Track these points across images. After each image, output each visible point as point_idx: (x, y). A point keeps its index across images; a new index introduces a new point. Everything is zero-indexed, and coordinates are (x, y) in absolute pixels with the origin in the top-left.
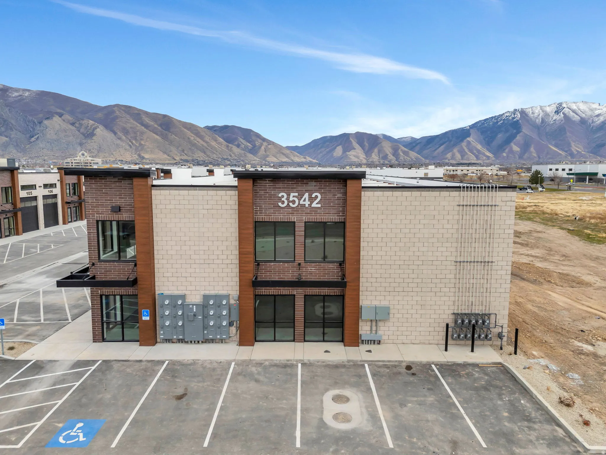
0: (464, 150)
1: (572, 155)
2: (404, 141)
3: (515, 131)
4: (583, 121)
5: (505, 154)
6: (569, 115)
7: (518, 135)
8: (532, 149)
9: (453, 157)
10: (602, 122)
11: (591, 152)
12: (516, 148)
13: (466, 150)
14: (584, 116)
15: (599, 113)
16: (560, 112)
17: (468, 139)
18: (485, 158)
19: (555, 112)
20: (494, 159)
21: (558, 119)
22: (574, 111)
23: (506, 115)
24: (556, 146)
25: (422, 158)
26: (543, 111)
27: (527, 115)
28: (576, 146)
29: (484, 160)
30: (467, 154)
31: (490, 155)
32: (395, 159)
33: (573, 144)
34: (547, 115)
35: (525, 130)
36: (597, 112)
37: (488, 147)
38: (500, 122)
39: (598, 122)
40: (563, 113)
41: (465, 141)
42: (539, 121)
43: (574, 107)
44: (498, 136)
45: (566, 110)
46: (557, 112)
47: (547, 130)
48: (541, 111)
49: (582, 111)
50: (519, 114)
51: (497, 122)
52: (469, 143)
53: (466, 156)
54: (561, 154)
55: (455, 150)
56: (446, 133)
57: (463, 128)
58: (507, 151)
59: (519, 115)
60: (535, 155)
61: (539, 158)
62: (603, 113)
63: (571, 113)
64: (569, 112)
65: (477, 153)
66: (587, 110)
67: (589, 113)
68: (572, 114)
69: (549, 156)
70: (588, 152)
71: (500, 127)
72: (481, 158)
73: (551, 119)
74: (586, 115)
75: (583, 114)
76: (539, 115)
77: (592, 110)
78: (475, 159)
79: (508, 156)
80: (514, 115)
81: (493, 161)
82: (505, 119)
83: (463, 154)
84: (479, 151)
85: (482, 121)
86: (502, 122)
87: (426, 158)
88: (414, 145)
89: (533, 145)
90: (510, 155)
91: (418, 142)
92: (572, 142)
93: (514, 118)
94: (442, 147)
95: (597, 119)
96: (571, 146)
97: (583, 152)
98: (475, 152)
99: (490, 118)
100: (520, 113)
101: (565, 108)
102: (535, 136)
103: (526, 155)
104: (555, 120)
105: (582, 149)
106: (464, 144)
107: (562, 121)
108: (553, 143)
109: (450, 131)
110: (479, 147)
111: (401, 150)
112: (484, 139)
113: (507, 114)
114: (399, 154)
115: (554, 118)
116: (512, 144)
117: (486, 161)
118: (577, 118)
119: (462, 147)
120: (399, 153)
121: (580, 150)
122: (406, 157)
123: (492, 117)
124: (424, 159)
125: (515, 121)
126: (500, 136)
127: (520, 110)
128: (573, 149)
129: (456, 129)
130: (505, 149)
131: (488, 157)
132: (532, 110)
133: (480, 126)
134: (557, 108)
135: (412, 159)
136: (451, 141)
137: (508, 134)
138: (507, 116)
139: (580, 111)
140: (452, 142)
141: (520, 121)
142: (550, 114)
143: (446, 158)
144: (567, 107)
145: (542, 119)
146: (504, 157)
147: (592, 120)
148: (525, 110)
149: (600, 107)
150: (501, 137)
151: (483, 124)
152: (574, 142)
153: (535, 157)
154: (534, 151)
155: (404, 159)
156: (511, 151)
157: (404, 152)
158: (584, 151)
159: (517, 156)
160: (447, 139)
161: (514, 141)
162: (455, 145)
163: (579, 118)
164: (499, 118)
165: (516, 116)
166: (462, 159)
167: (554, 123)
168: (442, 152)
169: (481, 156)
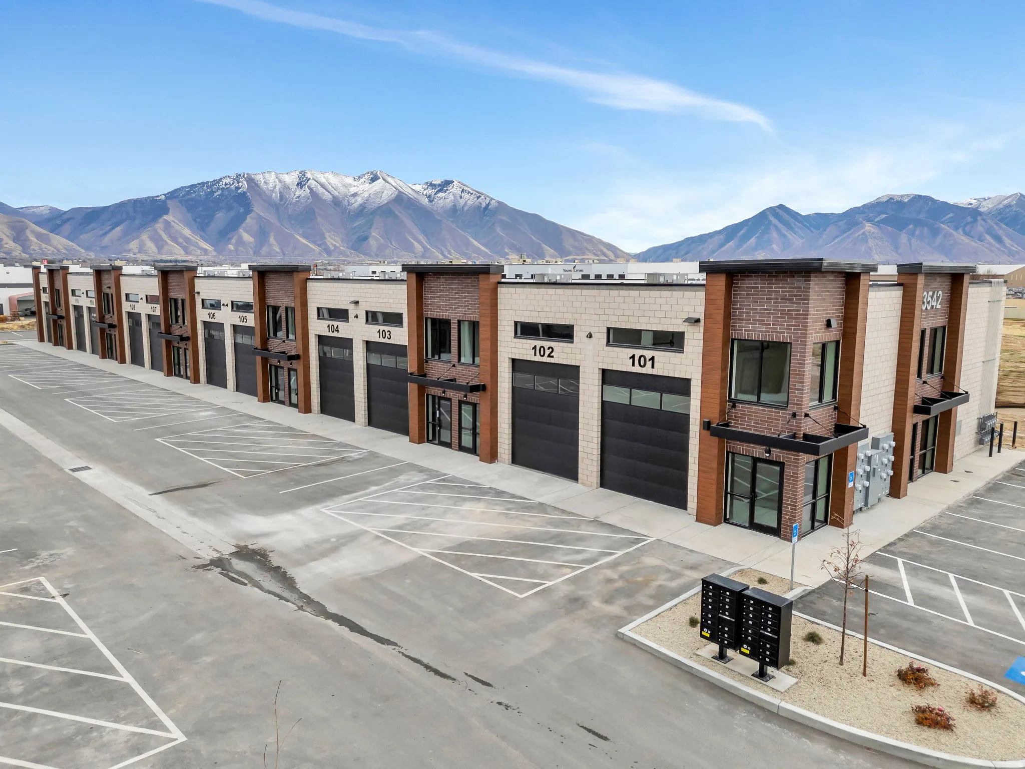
0: (160, 236)
1: (329, 252)
2: (34, 214)
3: (242, 210)
4: (337, 202)
5: (231, 247)
6: (317, 192)
7: (248, 216)
8: (272, 240)
9: (141, 249)
10: (361, 205)
11: (353, 248)
12: (247, 238)
13: (165, 237)
14: (336, 193)
15: (355, 191)
16: (305, 185)
17: (165, 217)
18: (199, 252)
19: (298, 184)
20: (215, 253)
21: (302, 196)
22: (322, 186)
23: (224, 181)
24: (306, 237)
25: (78, 248)
26: (280, 181)
27: (257, 185)
28: (331, 238)
29: (197, 256)
30: (167, 244)
31: (208, 248)
32: (20, 248)
33: (327, 235)
34: (286, 187)
35: (258, 209)
36: (353, 190)
37: (203, 234)
38: (217, 193)
39: (356, 205)
40: (309, 188)
41: (161, 220)
42: (276, 196)
43: (322, 180)
44: (217, 216)
45: (312, 183)
46: (300, 185)
47: (290, 211)
48: (277, 181)
49: (333, 186)
50: (245, 183)
51: (212, 193)
52: (168, 224)
53: (166, 248)
54: (313, 250)
55: (145, 237)
56: (122, 204)
57: (153, 197)
58: (233, 241)
59: (244, 185)
60: (277, 249)
61: (284, 254)
62: (360, 193)
63: (319, 187)
64: (316, 186)
65: (185, 244)
66: (340, 185)
67: (343, 190)
68: (321, 190)
69: (297, 252)
70: (347, 248)
71: (217, 201)
72: (193, 252)
73: (293, 195)
74: (339, 193)
75: (335, 192)
76: (275, 187)
77: (345, 186)
78: (183, 252)
79: (236, 250)
80: (238, 182)
81: (214, 256)
82: (223, 188)
83: (160, 245)
84: (187, 240)
85: (185, 187)
86: (219, 192)
87: (87, 249)
88: (58, 222)
89: (272, 234)
90: (240, 248)
91: (65, 217)
92: (325, 231)
93: (238, 188)
94: (118, 229)
95: (353, 201)
96: (325, 238)
97: (341, 248)
98: (181, 240)
99: (198, 184)
100: (246, 180)
101: (310, 179)
102: (273, 219)
103: (264, 249)
104: (299, 197)
105: (340, 242)
106: (159, 226)
107: (309, 199)
108: (301, 232)
109: (129, 201)
110: (187, 232)
111: (32, 232)
112: (195, 220)
113: (227, 181)
114: (27, 239)
115: (297, 194)
116: (241, 230)
117: (202, 258)
118: (327, 196)
119: (156, 231)
120: (28, 237)
121: (338, 245)
122: (44, 246)
123: (203, 184)
124: (83, 251)
125: (241, 192)
126: (219, 215)
127: (246, 176)
128: (328, 243)
129: (141, 199)
130: (230, 239)
131: (205, 251)
132: (264, 178)
133: (183, 196)
134: (300, 179)
135: (58, 250)
136: (134, 219)
137: (232, 214)
138: (226, 184)
139: (330, 186)
140: (137, 222)
141: (248, 194)
142: (291, 187)
143: (129, 251)
144: (313, 179)
145: (280, 193)
146: (230, 251)
147: (348, 200)
148: (253, 176)
149: (356, 183)
150: (221, 218)
151: (189, 193)
152: (329, 232)
153: (278, 253)
154: (275, 243)
155: (41, 249)
156: (240, 242)
157: (39, 236)
158: (344, 247)
159: (251, 251)
160: (124, 216)
161: (244, 225)
162: (142, 227)
163: (331, 197)
164: (213, 185)
165: (240, 184)
166: (159, 252)
167: (297, 201)
168: (119, 239)
169: (192, 248)
